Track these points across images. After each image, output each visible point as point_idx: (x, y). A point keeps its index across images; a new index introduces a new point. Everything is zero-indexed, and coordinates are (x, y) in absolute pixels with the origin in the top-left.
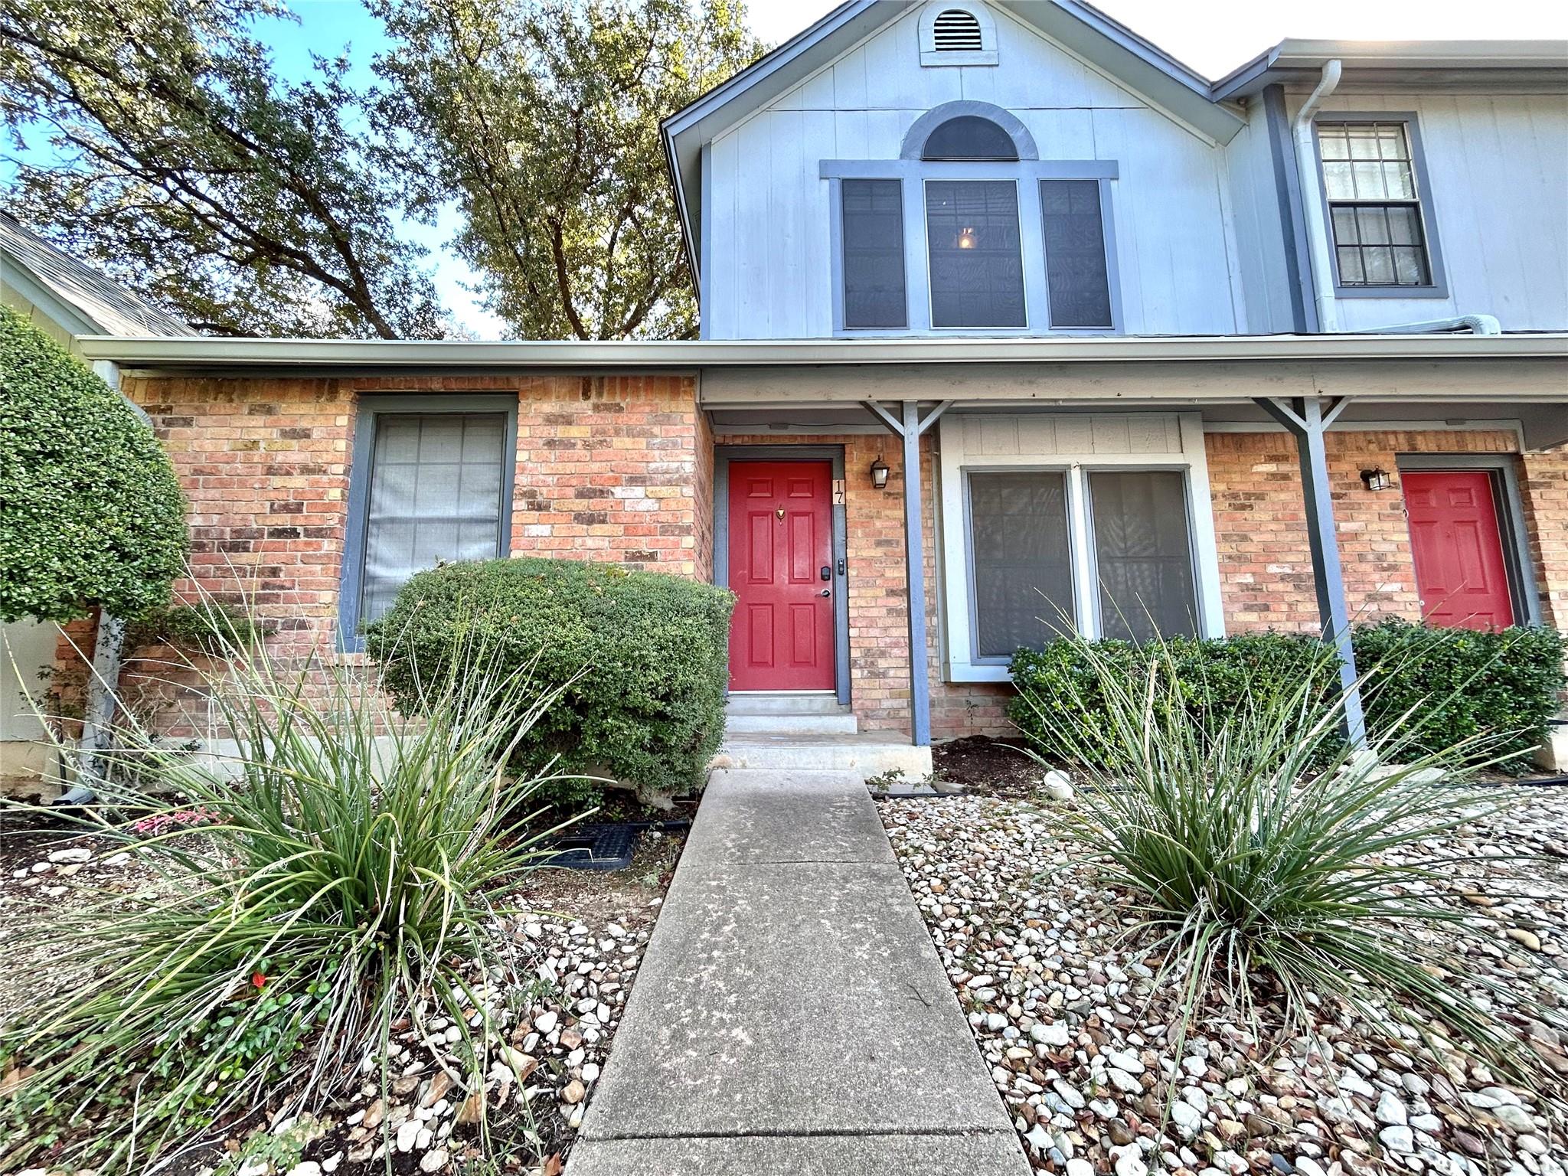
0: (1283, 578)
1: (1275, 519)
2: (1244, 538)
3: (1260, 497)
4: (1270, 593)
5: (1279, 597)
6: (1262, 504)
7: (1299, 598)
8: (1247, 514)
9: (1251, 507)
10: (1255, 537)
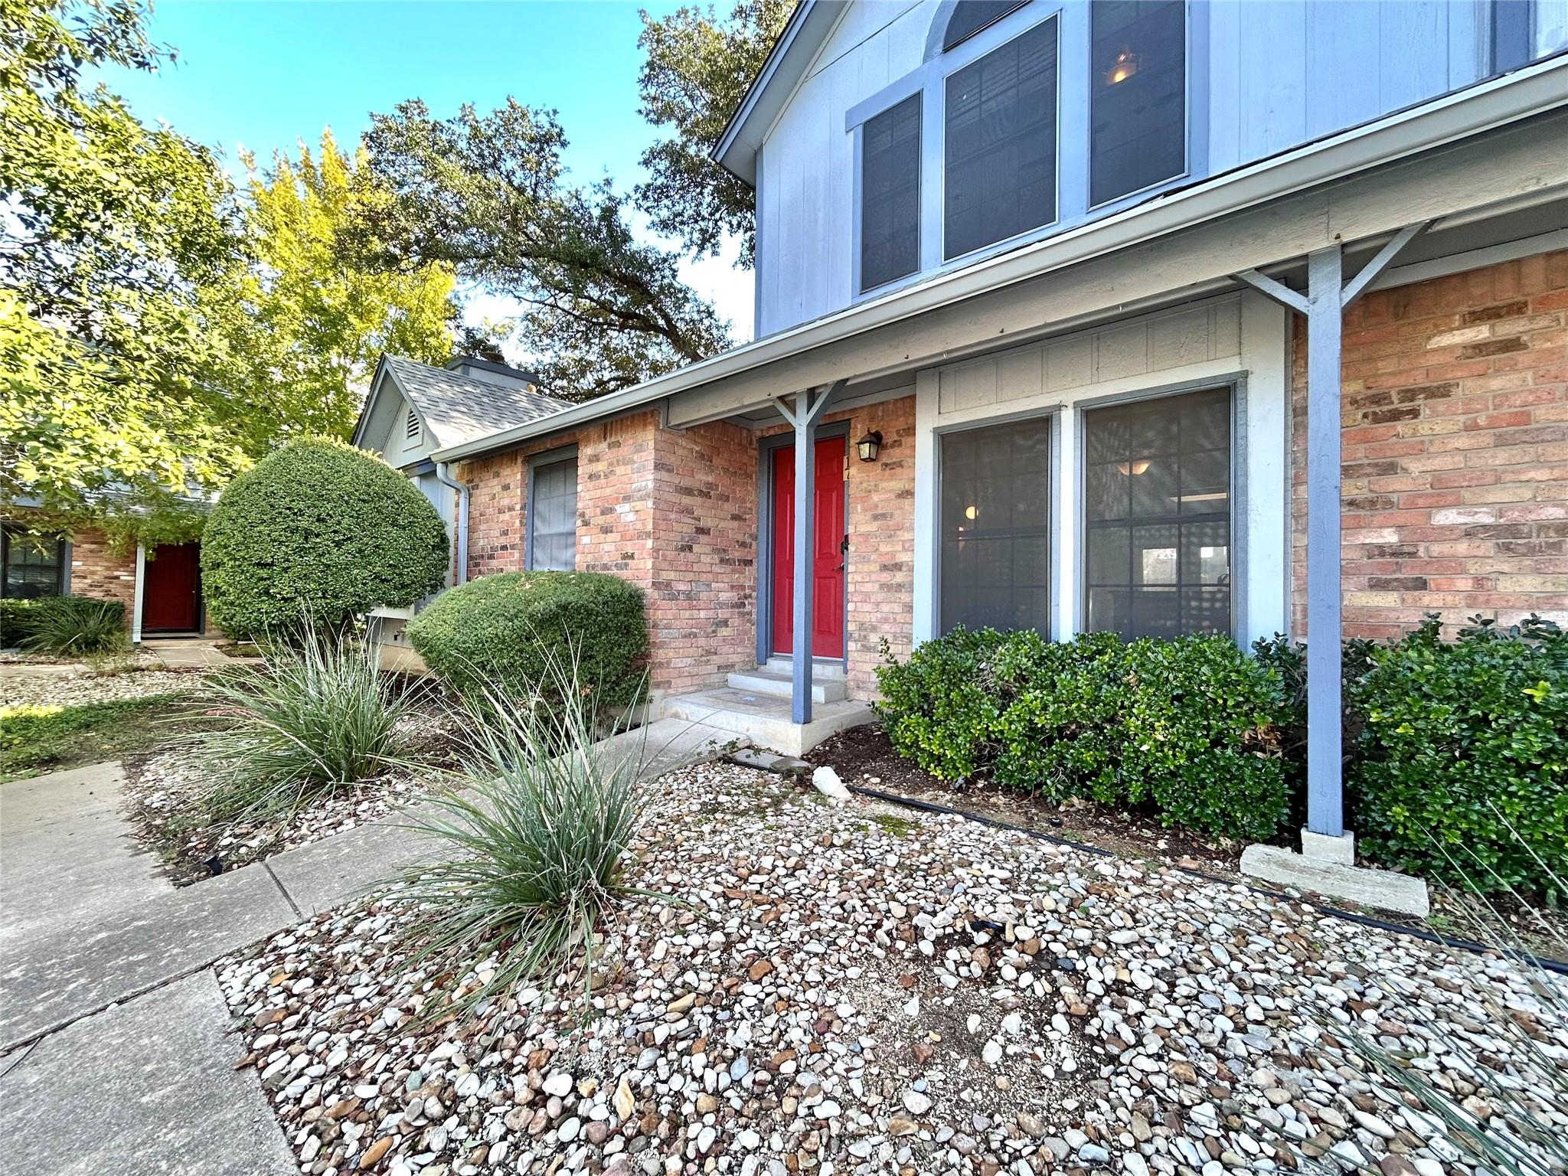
0: (1470, 533)
1: (1472, 428)
2: (1390, 468)
3: (1442, 392)
4: (1432, 560)
5: (1455, 566)
6: (1441, 404)
7: (1506, 568)
8: (1401, 427)
9: (1415, 413)
10: (1415, 466)
